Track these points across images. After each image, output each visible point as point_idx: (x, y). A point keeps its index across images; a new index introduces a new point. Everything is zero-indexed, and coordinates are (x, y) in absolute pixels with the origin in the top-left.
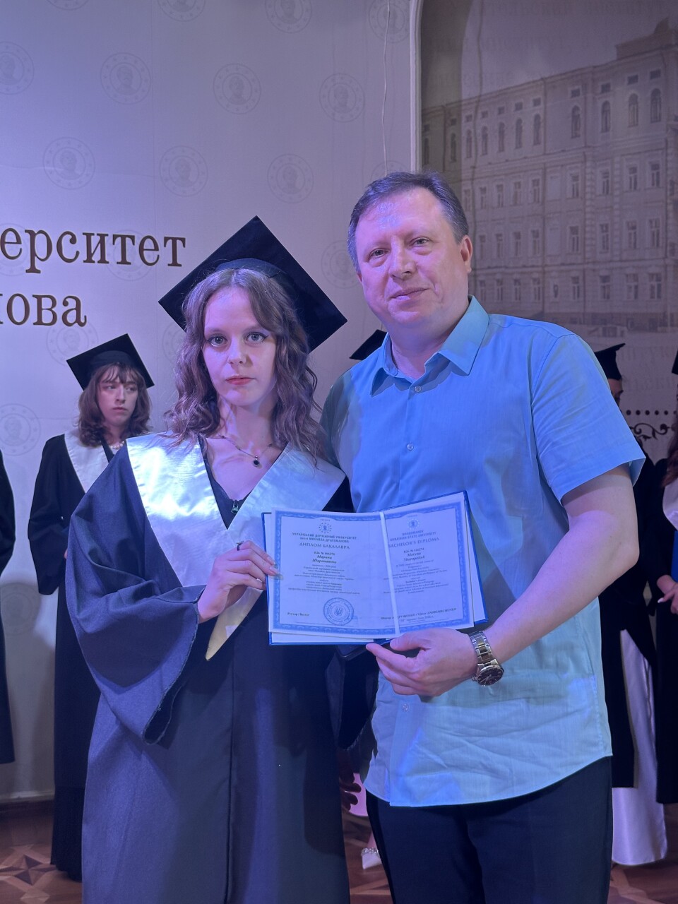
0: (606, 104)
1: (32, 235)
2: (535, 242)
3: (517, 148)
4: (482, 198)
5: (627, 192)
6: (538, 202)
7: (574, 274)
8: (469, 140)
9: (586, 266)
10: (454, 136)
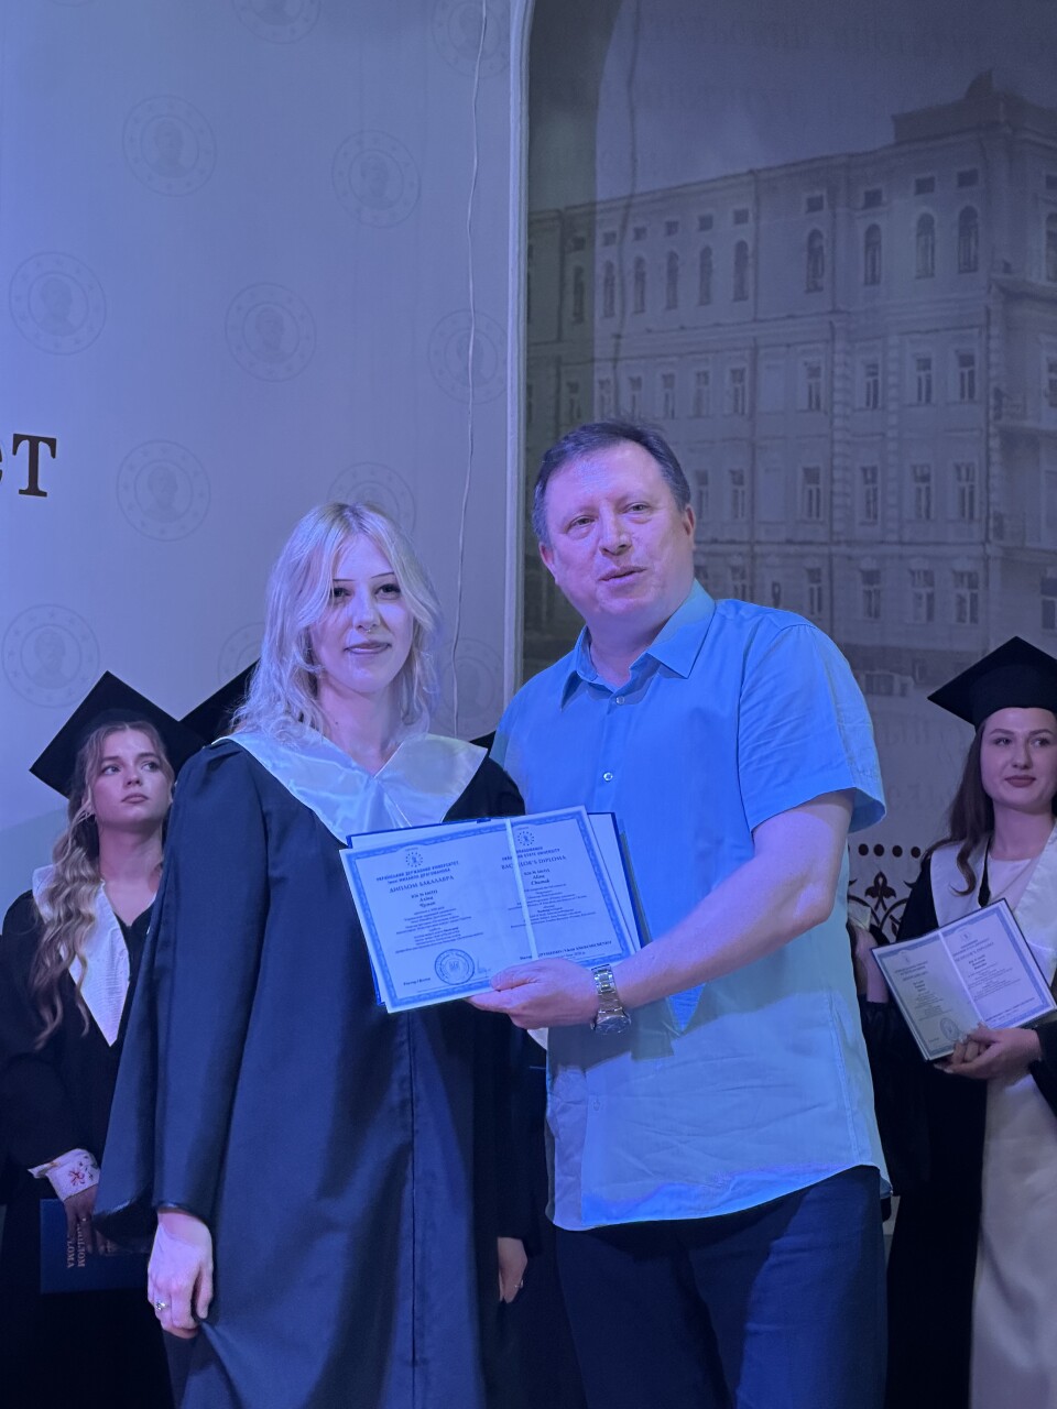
0: (873, 230)
2: (736, 491)
3: (702, 303)
4: (634, 398)
5: (911, 405)
6: (743, 413)
7: (811, 563)
8: (609, 282)
9: (834, 549)
10: (579, 272)
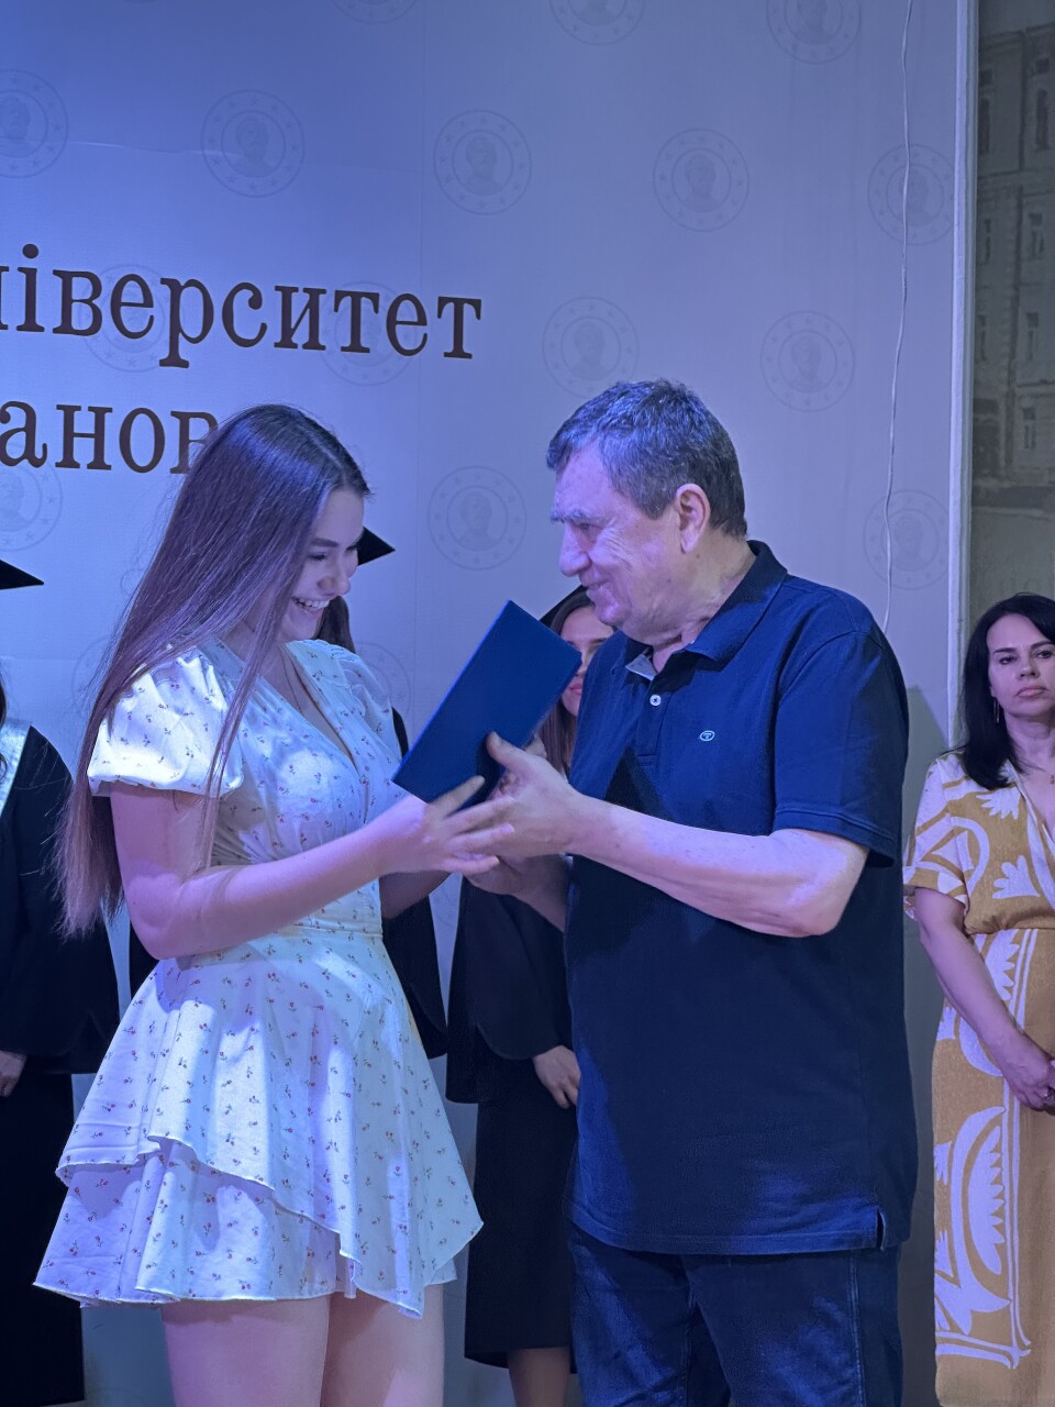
1: (175, 288)
10: (1042, 95)
